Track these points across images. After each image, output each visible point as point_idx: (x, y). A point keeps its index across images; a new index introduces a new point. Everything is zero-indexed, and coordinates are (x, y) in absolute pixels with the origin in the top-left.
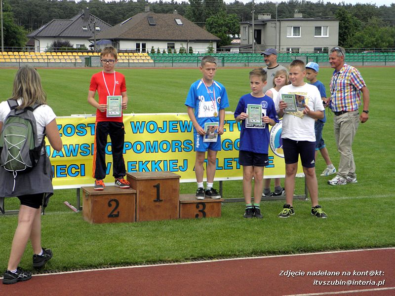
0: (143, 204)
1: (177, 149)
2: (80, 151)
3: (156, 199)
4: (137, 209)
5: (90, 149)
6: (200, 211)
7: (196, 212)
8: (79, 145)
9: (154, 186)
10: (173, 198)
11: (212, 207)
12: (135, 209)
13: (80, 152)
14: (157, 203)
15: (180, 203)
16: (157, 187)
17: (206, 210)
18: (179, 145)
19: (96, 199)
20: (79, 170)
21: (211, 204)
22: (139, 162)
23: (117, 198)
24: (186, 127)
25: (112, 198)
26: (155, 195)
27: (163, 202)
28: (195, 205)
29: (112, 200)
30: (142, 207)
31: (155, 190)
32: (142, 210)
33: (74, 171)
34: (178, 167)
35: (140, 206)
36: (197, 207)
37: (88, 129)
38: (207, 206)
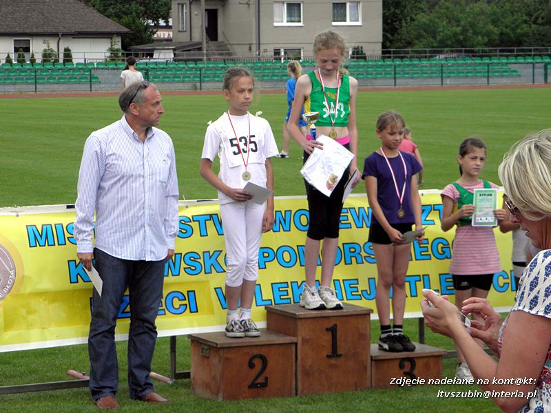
0: (309, 362)
1: (354, 259)
2: (183, 265)
3: (331, 354)
4: (299, 373)
5: (201, 261)
6: (405, 373)
7: (399, 375)
8: (181, 254)
9: (327, 329)
10: (359, 350)
11: (427, 366)
12: (294, 372)
13: (185, 268)
14: (333, 361)
15: (372, 360)
16: (333, 331)
17: (416, 372)
18: (358, 251)
19: (228, 356)
20: (186, 302)
21: (425, 360)
22: (291, 283)
23: (263, 352)
24: (363, 219)
25: (256, 352)
26: (328, 345)
27: (342, 359)
28: (397, 363)
29: (256, 356)
30: (307, 368)
31: (328, 337)
32: (307, 373)
33: (177, 303)
34: (360, 293)
35: (303, 366)
36: (401, 366)
37: (195, 225)
38: (419, 363)
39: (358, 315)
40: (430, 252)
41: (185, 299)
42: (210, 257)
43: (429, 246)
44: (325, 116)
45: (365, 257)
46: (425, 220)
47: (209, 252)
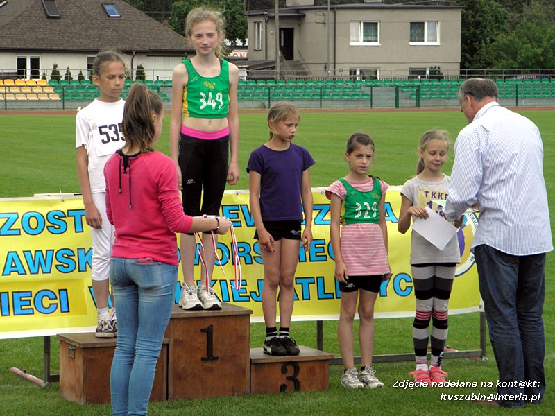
0: (182, 365)
1: (242, 259)
2: (55, 262)
3: (205, 356)
4: (170, 375)
5: (75, 258)
6: (288, 378)
7: (281, 380)
8: (53, 250)
9: (202, 331)
10: (237, 354)
11: (312, 372)
12: (165, 375)
13: (57, 266)
14: (208, 364)
15: (251, 363)
16: (209, 332)
17: (299, 377)
18: (247, 251)
19: (91, 357)
20: (57, 301)
21: (310, 365)
26: (204, 347)
27: (218, 362)
28: (279, 367)
30: (180, 371)
31: (204, 338)
32: (179, 377)
33: (46, 302)
34: (248, 294)
35: (175, 370)
36: (284, 371)
37: (70, 221)
38: (303, 368)
39: (236, 316)
40: (326, 253)
41: (56, 298)
42: (85, 255)
43: (326, 247)
44: (201, 108)
45: (254, 257)
46: (322, 220)
47: (84, 249)
